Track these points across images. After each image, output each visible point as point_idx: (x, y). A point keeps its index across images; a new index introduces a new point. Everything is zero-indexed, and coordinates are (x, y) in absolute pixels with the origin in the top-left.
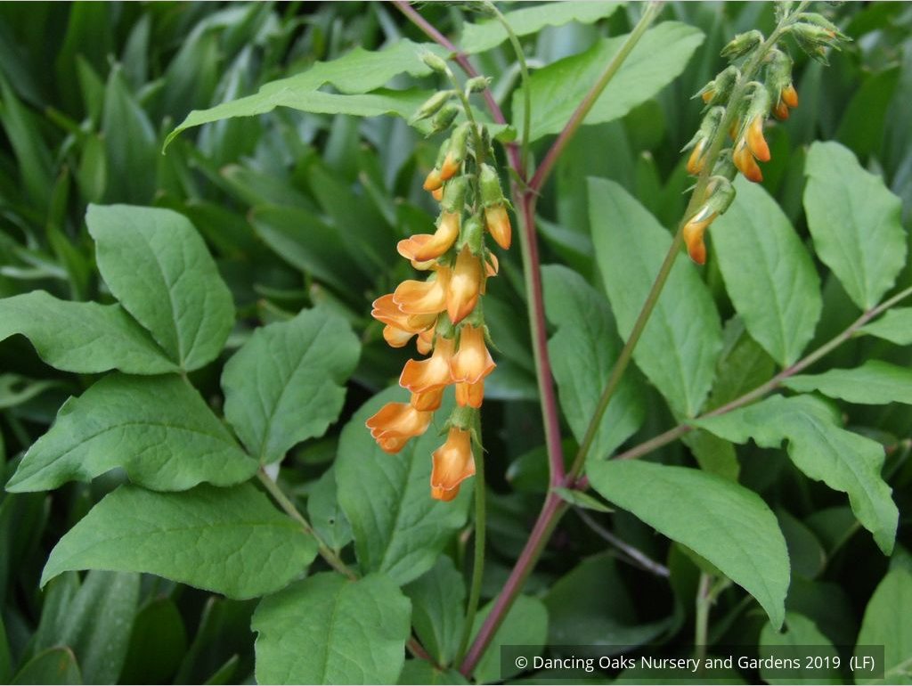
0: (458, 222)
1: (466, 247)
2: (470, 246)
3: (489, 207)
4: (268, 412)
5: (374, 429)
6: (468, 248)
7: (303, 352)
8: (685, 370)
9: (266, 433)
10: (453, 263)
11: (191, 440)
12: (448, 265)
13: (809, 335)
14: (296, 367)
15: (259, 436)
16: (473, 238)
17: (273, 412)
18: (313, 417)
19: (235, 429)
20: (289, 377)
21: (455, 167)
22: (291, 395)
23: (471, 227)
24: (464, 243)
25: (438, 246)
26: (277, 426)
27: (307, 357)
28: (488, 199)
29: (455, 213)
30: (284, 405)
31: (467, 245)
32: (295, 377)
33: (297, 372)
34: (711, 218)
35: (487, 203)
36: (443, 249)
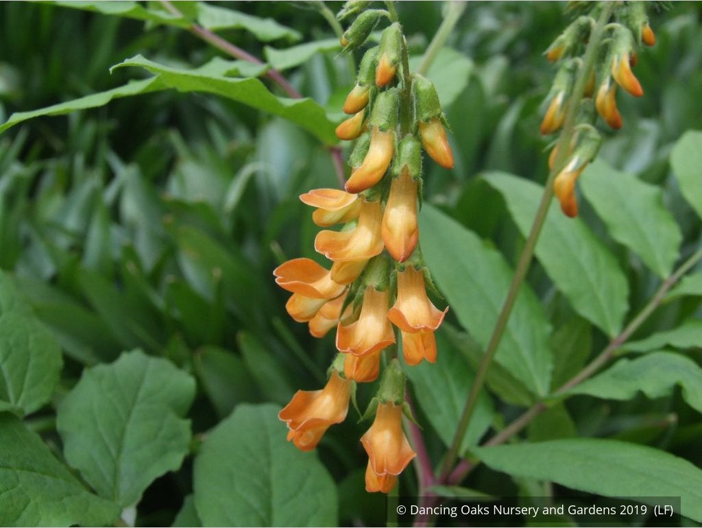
0: (393, 141)
1: (405, 169)
2: (410, 167)
3: (427, 120)
4: (113, 451)
5: (291, 420)
6: (408, 171)
7: (138, 389)
8: (526, 353)
9: (116, 473)
10: (385, 197)
11: (45, 483)
12: (378, 201)
13: (624, 307)
14: (134, 403)
15: (109, 479)
16: (412, 159)
17: (119, 450)
18: (163, 452)
19: (83, 474)
20: (129, 414)
21: (392, 70)
22: (135, 431)
23: (409, 146)
24: (403, 165)
25: (372, 173)
26: (127, 466)
27: (142, 394)
28: (428, 109)
29: (389, 131)
30: (129, 441)
31: (406, 166)
32: (134, 415)
33: (137, 408)
34: (580, 169)
35: (426, 115)
36: (377, 176)
